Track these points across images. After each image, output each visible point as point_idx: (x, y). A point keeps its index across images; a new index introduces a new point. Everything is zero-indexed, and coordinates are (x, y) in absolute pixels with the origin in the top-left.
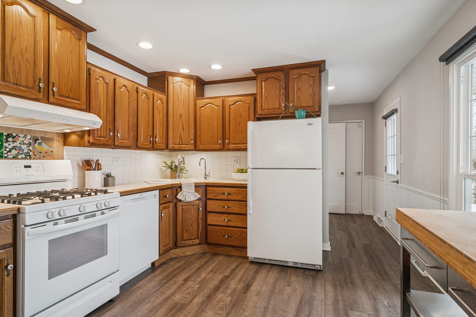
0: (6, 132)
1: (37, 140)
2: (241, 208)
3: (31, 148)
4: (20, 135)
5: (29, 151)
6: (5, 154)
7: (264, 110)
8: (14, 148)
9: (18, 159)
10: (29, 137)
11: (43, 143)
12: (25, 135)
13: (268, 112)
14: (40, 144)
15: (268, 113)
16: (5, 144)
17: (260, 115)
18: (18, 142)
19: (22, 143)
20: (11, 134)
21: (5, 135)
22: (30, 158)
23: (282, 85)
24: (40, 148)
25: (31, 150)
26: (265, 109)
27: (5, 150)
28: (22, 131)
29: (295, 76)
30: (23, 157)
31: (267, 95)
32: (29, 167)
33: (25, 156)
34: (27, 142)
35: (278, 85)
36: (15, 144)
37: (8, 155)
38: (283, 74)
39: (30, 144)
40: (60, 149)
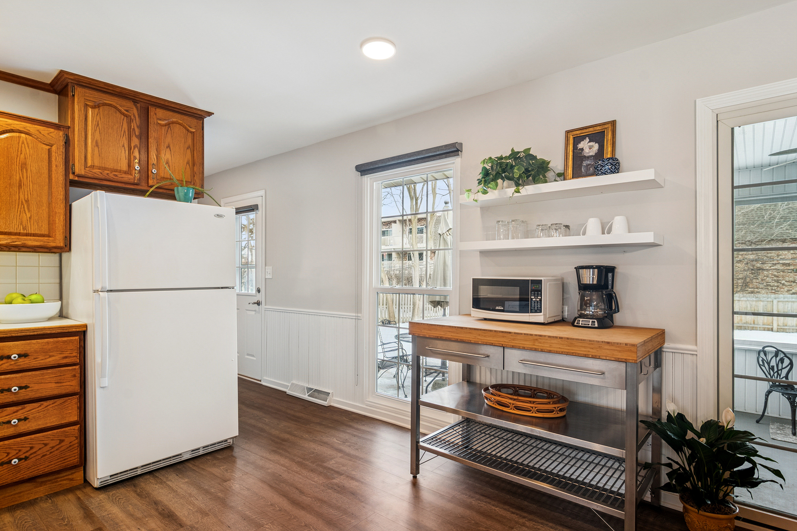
2: (61, 383)
7: (89, 167)
13: (101, 173)
15: (101, 176)
17: (79, 176)
23: (134, 129)
26: (93, 167)
29: (160, 120)
31: (99, 139)
35: (125, 126)
38: (137, 107)
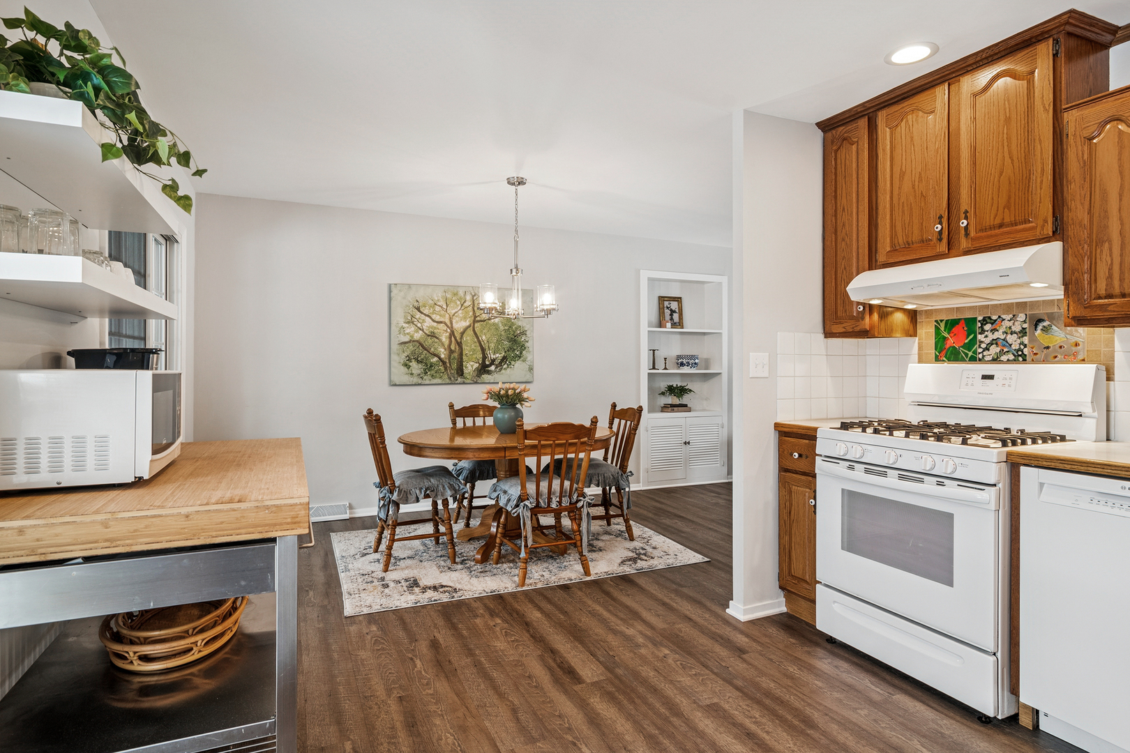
0: (980, 315)
1: (1040, 320)
3: (1026, 340)
4: (1004, 317)
5: (1022, 347)
6: (979, 353)
8: (995, 342)
9: (1002, 362)
10: (1021, 317)
11: (1054, 327)
12: (1014, 316)
14: (1045, 329)
16: (980, 337)
18: (1001, 331)
19: (1009, 332)
20: (989, 318)
21: (979, 321)
22: (1024, 360)
24: (1047, 339)
25: (1026, 345)
27: (980, 347)
28: (1008, 307)
30: (1011, 359)
32: (991, 377)
33: (1013, 357)
34: (1017, 328)
36: (996, 335)
37: (983, 356)
39: (1023, 332)
40: (1103, 336)
